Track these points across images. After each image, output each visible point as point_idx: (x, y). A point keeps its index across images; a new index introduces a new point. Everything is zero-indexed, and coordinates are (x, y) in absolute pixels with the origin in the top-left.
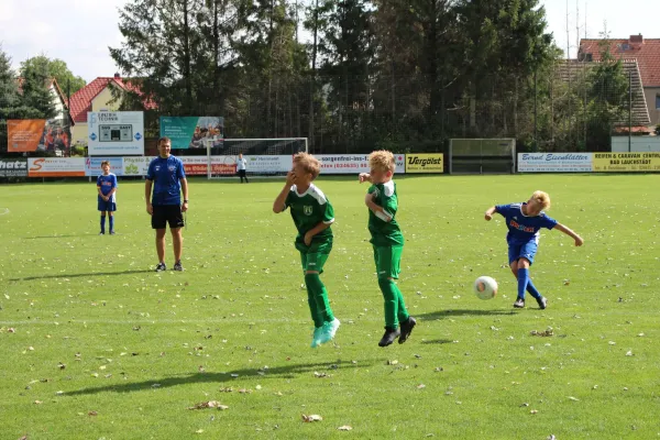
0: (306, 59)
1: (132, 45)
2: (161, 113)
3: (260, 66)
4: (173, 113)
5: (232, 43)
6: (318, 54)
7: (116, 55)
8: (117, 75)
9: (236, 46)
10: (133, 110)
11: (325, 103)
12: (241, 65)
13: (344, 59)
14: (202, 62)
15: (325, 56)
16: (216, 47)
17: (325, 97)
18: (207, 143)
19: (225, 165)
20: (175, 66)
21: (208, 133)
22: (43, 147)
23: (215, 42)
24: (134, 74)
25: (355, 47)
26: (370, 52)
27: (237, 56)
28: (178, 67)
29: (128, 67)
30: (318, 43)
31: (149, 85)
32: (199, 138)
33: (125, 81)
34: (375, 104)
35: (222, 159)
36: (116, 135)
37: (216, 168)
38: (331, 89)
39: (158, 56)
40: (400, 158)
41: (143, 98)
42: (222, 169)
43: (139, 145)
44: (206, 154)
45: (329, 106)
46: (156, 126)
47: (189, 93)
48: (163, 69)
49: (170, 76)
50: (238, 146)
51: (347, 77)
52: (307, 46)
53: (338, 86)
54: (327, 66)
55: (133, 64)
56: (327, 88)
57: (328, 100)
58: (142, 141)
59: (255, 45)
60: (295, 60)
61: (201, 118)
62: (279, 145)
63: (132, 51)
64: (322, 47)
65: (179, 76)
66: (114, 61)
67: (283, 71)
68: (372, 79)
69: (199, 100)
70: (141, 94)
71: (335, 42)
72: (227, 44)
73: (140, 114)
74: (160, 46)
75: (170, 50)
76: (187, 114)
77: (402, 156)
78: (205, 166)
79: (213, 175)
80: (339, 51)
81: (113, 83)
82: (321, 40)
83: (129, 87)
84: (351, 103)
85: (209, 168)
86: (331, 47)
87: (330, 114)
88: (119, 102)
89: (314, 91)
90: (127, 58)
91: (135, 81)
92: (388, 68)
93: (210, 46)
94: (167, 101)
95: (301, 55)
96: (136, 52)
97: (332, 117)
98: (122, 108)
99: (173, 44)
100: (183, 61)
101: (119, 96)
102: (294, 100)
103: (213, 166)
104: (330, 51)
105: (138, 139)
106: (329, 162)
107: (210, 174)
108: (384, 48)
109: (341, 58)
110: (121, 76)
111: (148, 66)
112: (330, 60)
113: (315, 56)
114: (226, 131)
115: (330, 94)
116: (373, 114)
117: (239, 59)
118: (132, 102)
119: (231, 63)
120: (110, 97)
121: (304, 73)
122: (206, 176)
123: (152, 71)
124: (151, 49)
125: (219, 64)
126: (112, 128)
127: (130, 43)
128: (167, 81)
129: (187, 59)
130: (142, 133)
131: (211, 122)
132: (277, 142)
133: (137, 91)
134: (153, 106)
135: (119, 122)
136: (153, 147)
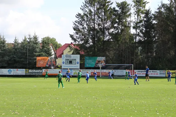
0: (133, 39)
1: (77, 33)
2: (85, 56)
3: (118, 41)
4: (89, 55)
5: (109, 33)
6: (137, 37)
7: (72, 36)
8: (72, 43)
9: (110, 34)
10: (76, 54)
11: (139, 53)
12: (112, 40)
13: (146, 39)
14: (99, 39)
15: (139, 38)
16: (104, 35)
17: (139, 51)
18: (100, 66)
19: (105, 73)
20: (90, 40)
21: (100, 62)
22: (47, 66)
23: (104, 33)
24: (77, 43)
25: (149, 35)
26: (154, 37)
27: (110, 37)
28: (91, 41)
29: (75, 40)
30: (137, 33)
31: (82, 46)
32: (98, 64)
33: (74, 45)
34: (156, 54)
35: (105, 71)
36: (71, 62)
37: (103, 74)
38: (141, 49)
39: (85, 37)
40: (164, 72)
41: (80, 50)
42: (104, 74)
43: (78, 66)
44: (100, 69)
45: (141, 54)
46: (84, 60)
47: (95, 49)
48: (87, 42)
49: (89, 44)
50: (110, 67)
51: (147, 44)
52: (134, 34)
53: (143, 48)
54: (140, 41)
55: (77, 39)
56: (140, 48)
57: (140, 52)
58: (79, 64)
59: (116, 34)
60: (129, 39)
61: (98, 57)
62: (124, 66)
63: (77, 35)
64: (138, 35)
65: (91, 44)
66: (71, 38)
67: (126, 42)
68: (155, 46)
69: (98, 51)
70: (79, 49)
71: (143, 33)
72: (107, 34)
73: (79, 56)
74: (86, 34)
75: (89, 35)
76: (94, 56)
77: (165, 71)
78: (99, 73)
79: (102, 76)
80: (144, 36)
81: (70, 45)
82: (138, 33)
83: (76, 47)
84: (147, 53)
85: (100, 74)
86: (142, 35)
87: (141, 57)
88: (72, 51)
89: (136, 49)
90: (75, 37)
91: (78, 45)
92: (160, 42)
93: (102, 34)
94: (87, 52)
95: (132, 37)
96: (78, 36)
97: (141, 58)
98: (73, 54)
99: (90, 33)
100: (93, 39)
101: (72, 50)
102: (129, 52)
103: (102, 73)
104: (141, 36)
105: (78, 64)
106: (140, 73)
107: (101, 75)
108: (159, 35)
109: (145, 38)
110: (73, 43)
111: (82, 40)
112: (141, 39)
113: (136, 38)
114: (106, 62)
115: (141, 50)
116: (155, 57)
117: (111, 38)
118: (76, 52)
119: (109, 40)
120: (69, 50)
121: (133, 43)
122: (99, 76)
123: (83, 42)
124: (83, 35)
125: (105, 40)
126: (70, 60)
127: (76, 33)
128: (88, 45)
129: (94, 38)
130: (79, 62)
132: (123, 65)
133: (78, 48)
134: (83, 53)
135: (72, 58)
136: (82, 67)
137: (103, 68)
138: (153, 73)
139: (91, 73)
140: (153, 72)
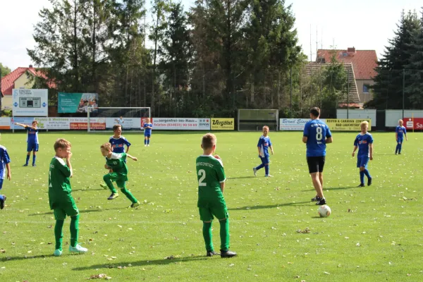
0: (150, 59)
1: (42, 48)
2: (59, 91)
3: (121, 62)
4: (65, 90)
5: (104, 48)
6: (157, 56)
7: (31, 53)
8: (31, 66)
9: (106, 50)
10: (41, 88)
11: (161, 86)
12: (110, 61)
13: (174, 59)
14: (85, 59)
15: (161, 57)
16: (94, 50)
17: (161, 83)
18: (88, 109)
19: (98, 124)
20: (68, 62)
21: (88, 104)
23: (93, 47)
24: (42, 66)
25: (180, 52)
26: (190, 55)
27: (107, 56)
28: (69, 62)
29: (38, 61)
30: (157, 49)
31: (51, 73)
32: (82, 106)
33: (37, 70)
34: (192, 87)
35: (97, 120)
36: (30, 103)
37: (93, 125)
38: (165, 77)
39: (57, 55)
40: (207, 121)
41: (47, 81)
42: (96, 126)
43: (45, 111)
44: (87, 116)
45: (164, 88)
46: (56, 99)
47: (77, 78)
48: (61, 63)
49: (65, 67)
50: (106, 112)
51: (175, 70)
52: (151, 51)
53: (169, 76)
54: (163, 63)
55: (42, 59)
56: (163, 76)
57: (163, 84)
58: (47, 107)
59: (118, 49)
60: (143, 59)
61: (84, 94)
62: (133, 111)
63: (41, 51)
64: (160, 51)
65: (70, 68)
66: (30, 57)
67: (136, 65)
68: (190, 71)
69: (82, 83)
70: (46, 78)
71: (168, 48)
72: (100, 48)
73: (46, 91)
74: (59, 48)
75: (65, 51)
76: (75, 91)
77: (209, 119)
78: (86, 124)
79: (91, 130)
80: (170, 54)
81: (29, 71)
82: (160, 47)
83: (39, 74)
84: (177, 86)
85: (88, 125)
86: (166, 51)
87: (164, 93)
88: (33, 83)
89: (155, 79)
90: (38, 56)
91: (43, 70)
92: (201, 65)
93: (90, 49)
94: (63, 83)
95: (146, 56)
96: (44, 52)
97: (166, 95)
98: (34, 87)
99: (67, 47)
100: (73, 58)
101: (32, 79)
102: (142, 84)
103: (91, 124)
104: (165, 54)
105: (44, 106)
106: (163, 123)
107: (89, 129)
108: (198, 52)
109: (171, 58)
110: (34, 67)
111: (51, 61)
112: (165, 59)
113: (155, 57)
114: (99, 102)
115: (165, 81)
116: (191, 93)
117: (109, 57)
118: (41, 83)
119: (103, 60)
120: (27, 80)
121: (149, 67)
122: (87, 130)
123: (53, 64)
124: (53, 51)
125: (96, 61)
126: (28, 99)
127: (40, 46)
128: (63, 71)
129: (76, 57)
130: (46, 102)
131: (91, 97)
132: (131, 109)
133: (44, 76)
134: (53, 85)
135: (32, 96)
136: (53, 112)
137: (93, 114)
138: (187, 123)
139: (71, 123)
140: (187, 120)
